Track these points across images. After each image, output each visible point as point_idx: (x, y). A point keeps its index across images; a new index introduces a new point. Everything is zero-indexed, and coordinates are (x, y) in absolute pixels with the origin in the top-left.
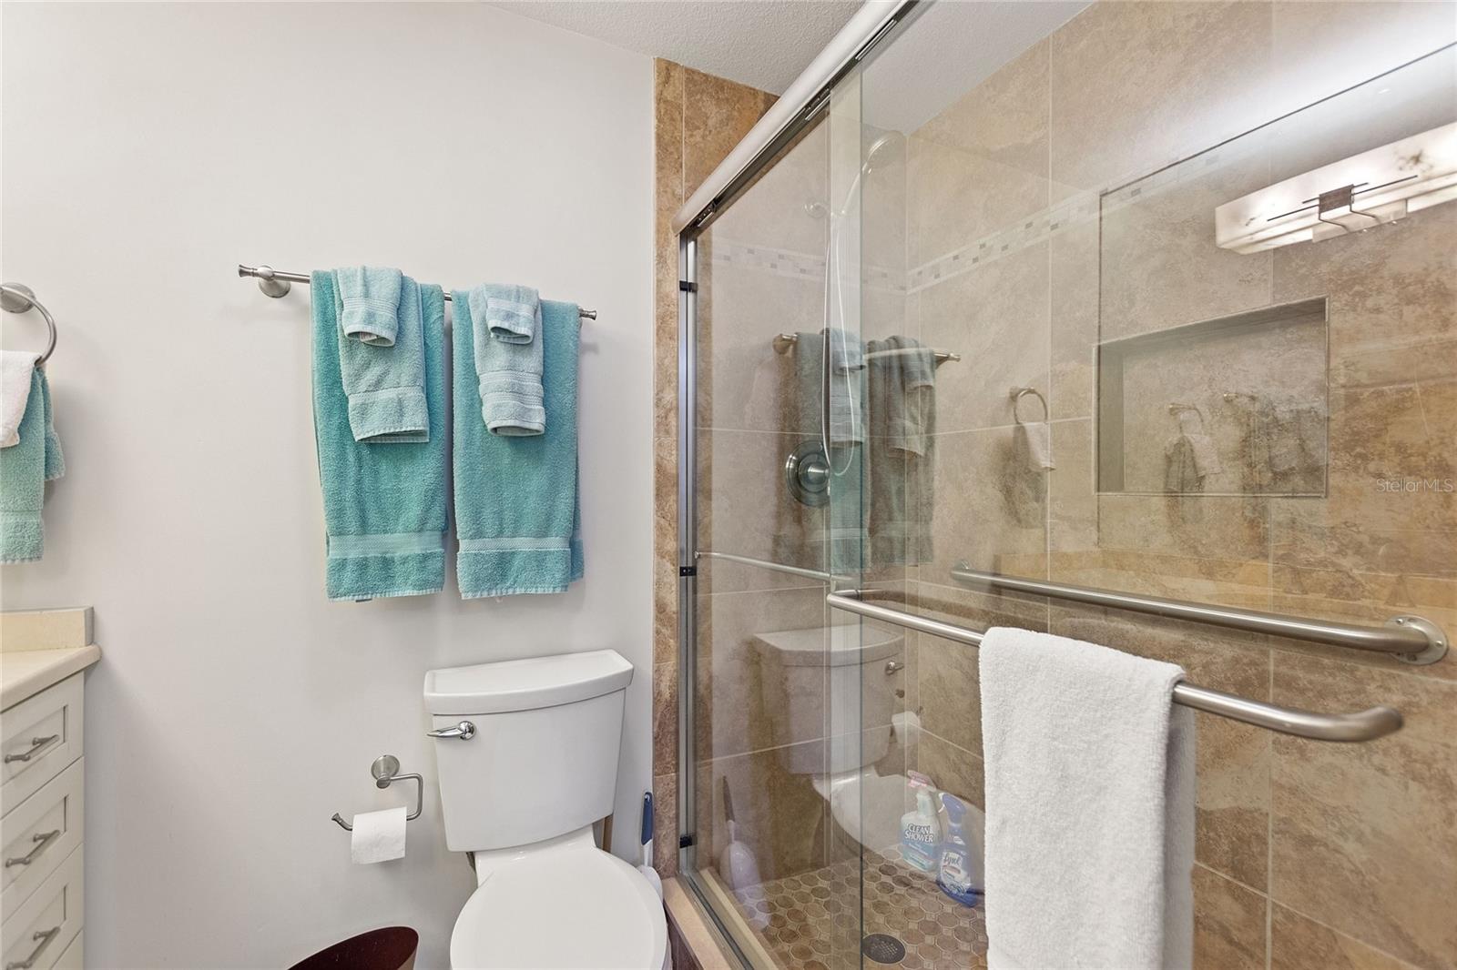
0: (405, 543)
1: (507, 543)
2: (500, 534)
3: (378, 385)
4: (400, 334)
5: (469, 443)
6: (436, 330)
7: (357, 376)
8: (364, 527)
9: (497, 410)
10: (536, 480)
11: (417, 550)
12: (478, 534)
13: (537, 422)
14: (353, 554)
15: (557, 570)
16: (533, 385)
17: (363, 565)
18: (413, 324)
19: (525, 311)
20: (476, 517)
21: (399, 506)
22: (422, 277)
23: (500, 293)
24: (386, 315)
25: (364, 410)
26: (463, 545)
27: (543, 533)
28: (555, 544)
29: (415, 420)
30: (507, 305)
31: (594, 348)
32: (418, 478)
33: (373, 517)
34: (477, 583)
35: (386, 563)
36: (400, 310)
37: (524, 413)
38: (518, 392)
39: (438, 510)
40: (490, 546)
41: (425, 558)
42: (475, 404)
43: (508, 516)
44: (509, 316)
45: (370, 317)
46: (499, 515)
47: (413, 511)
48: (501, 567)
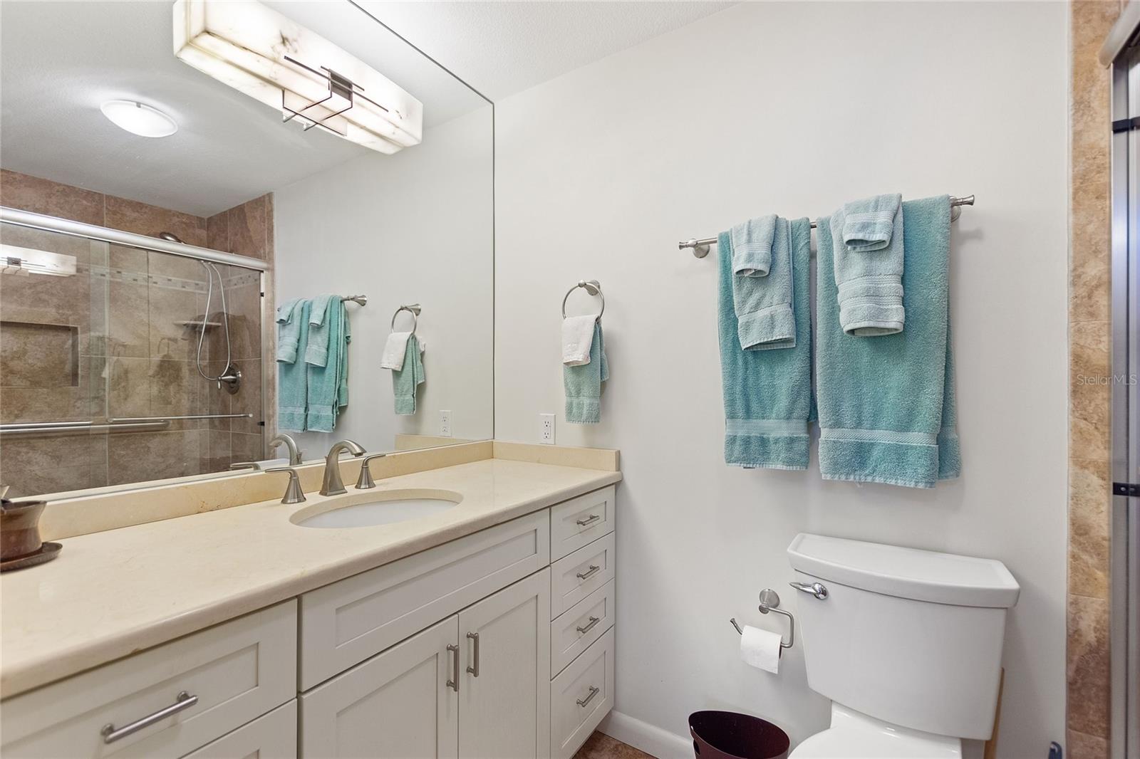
0: (778, 428)
1: (865, 435)
2: (858, 425)
3: (757, 307)
4: (772, 266)
5: (830, 345)
6: (803, 254)
7: (744, 302)
8: (748, 414)
9: (853, 314)
10: (896, 377)
11: (786, 434)
12: (837, 424)
13: (894, 320)
14: (741, 433)
15: (919, 466)
16: (891, 285)
17: (747, 441)
18: (783, 255)
19: (883, 217)
20: (836, 410)
21: (773, 398)
22: (791, 215)
23: (855, 208)
24: (761, 250)
25: (748, 326)
26: (825, 433)
27: (905, 425)
28: (919, 439)
29: (783, 330)
30: (863, 217)
31: (977, 235)
32: (786, 376)
33: (754, 406)
34: (835, 467)
35: (763, 442)
36: (773, 247)
37: (880, 313)
38: (873, 294)
39: (803, 402)
40: (849, 435)
41: (791, 441)
42: (834, 311)
43: (867, 410)
44: (864, 227)
45: (750, 257)
46: (858, 408)
47: (783, 402)
48: (859, 455)
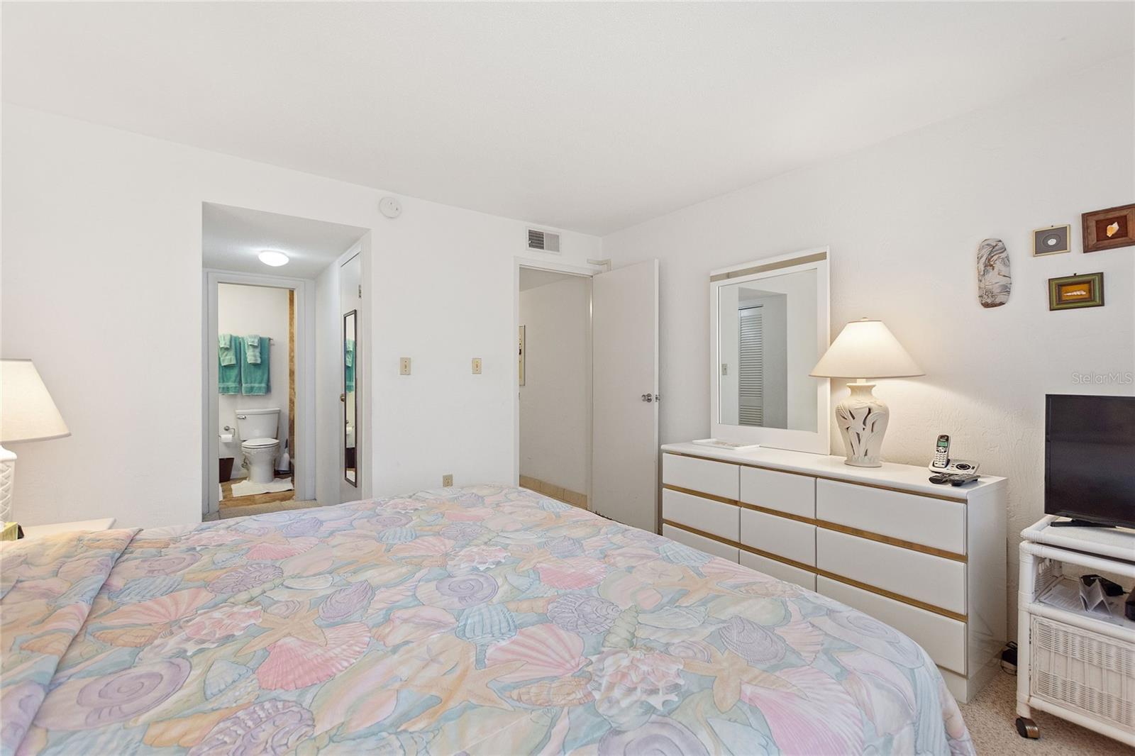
0: (231, 384)
1: (253, 385)
2: (251, 383)
3: (226, 355)
4: (231, 346)
5: (244, 366)
6: (238, 344)
7: (222, 354)
8: (223, 382)
9: (250, 359)
10: (259, 373)
11: (234, 386)
12: (246, 383)
13: (259, 362)
14: (222, 386)
15: (264, 390)
16: (258, 354)
17: (223, 388)
18: (233, 344)
19: (256, 340)
20: (246, 379)
21: (230, 378)
22: (234, 334)
23: (251, 337)
24: (228, 343)
25: (224, 360)
26: (243, 385)
27: (260, 383)
28: (263, 385)
29: (234, 362)
30: (253, 340)
31: (274, 345)
32: (234, 373)
33: (225, 380)
34: (246, 392)
35: (228, 388)
36: (231, 342)
37: (256, 360)
38: (255, 356)
39: (238, 378)
40: (249, 385)
41: (236, 387)
42: (246, 358)
43: (253, 380)
44: (253, 342)
45: (225, 344)
46: (251, 380)
47: (233, 378)
48: (252, 389)
